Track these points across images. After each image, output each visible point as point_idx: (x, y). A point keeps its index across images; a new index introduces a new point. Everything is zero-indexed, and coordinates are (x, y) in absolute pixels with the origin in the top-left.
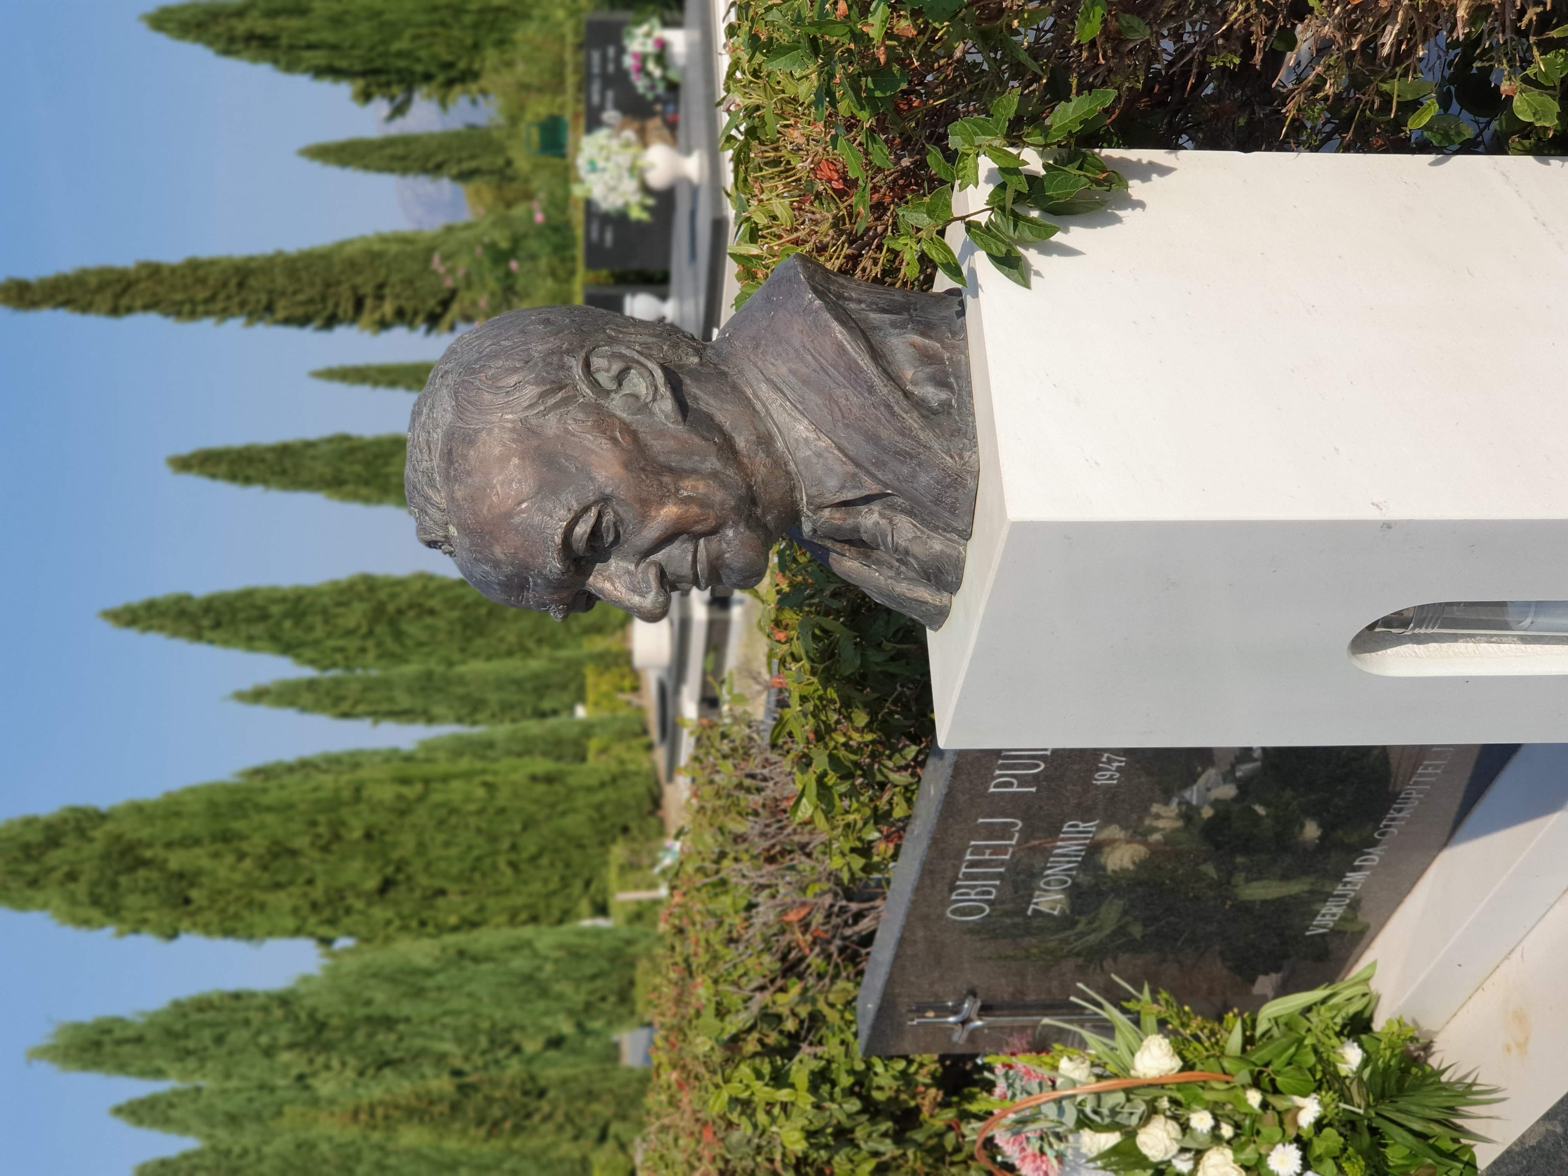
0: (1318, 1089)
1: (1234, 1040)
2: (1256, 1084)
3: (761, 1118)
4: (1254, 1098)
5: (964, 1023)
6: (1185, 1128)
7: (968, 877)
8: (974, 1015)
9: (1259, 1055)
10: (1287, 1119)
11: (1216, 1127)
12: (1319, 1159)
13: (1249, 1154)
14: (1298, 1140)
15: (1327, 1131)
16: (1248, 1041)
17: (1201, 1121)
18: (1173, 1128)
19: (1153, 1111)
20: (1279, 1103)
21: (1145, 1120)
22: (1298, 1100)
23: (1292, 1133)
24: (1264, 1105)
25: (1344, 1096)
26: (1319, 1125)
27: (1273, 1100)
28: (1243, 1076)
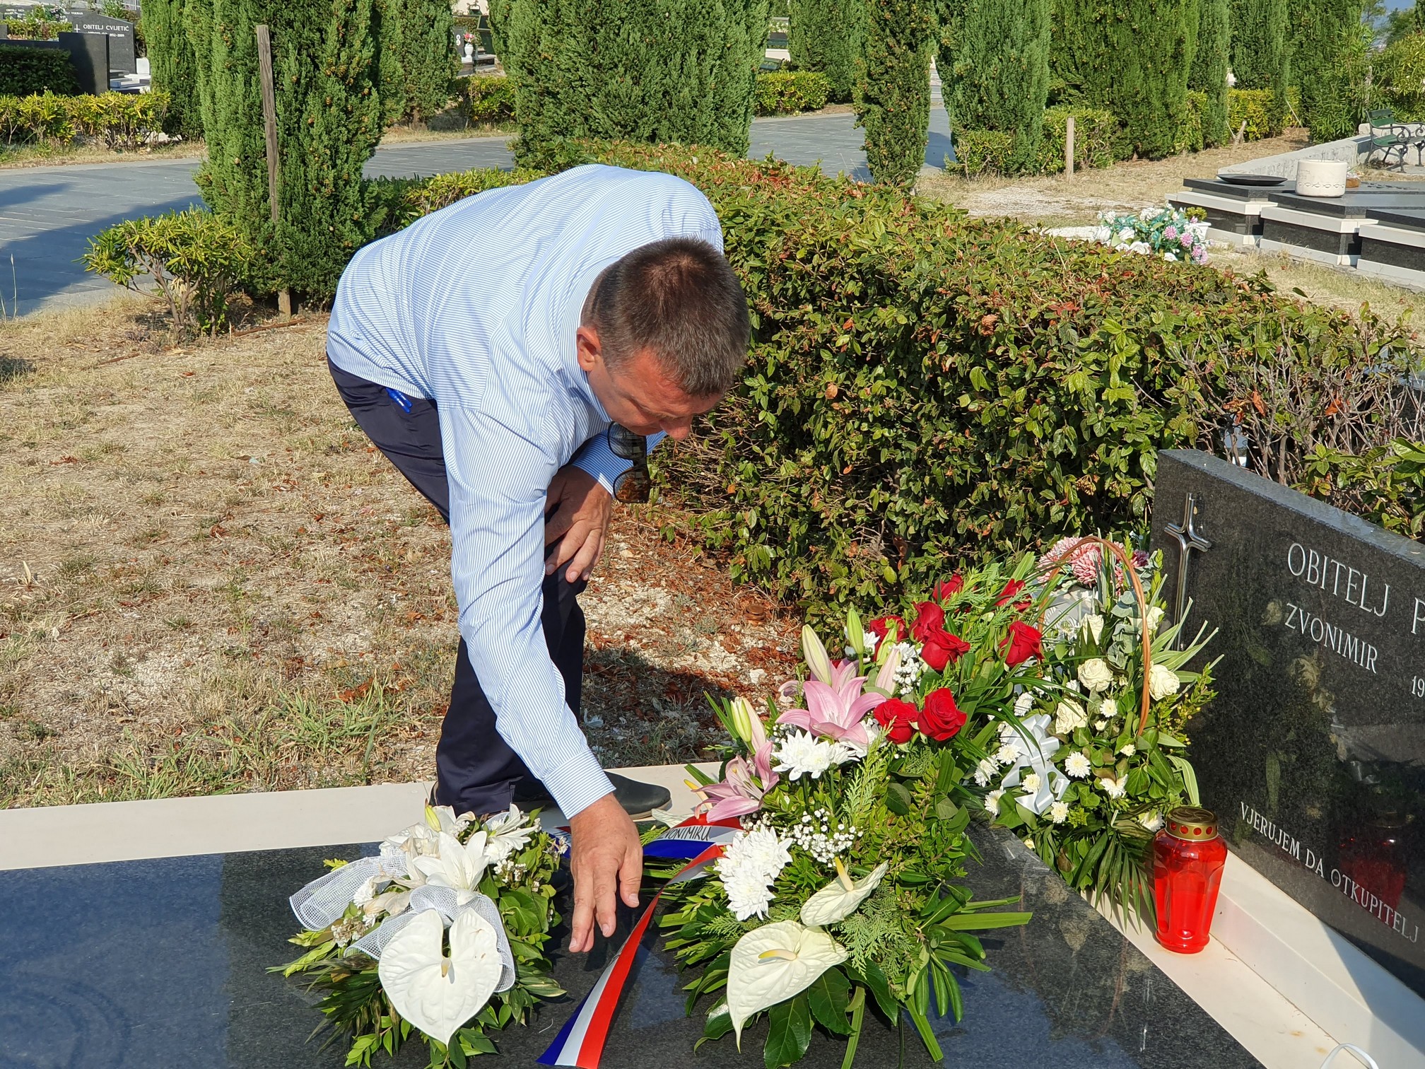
0: (1129, 796)
1: (1168, 740)
2: (1138, 752)
3: (1091, 356)
4: (1128, 750)
5: (1186, 535)
6: (1102, 695)
7: (1331, 568)
8: (1192, 544)
9: (1155, 755)
10: (1107, 771)
11: (1102, 717)
12: (1076, 790)
13: (1081, 739)
14: (1092, 777)
15: (1098, 798)
16: (1166, 750)
17: (1109, 708)
18: (1103, 686)
19: (1116, 672)
20: (1122, 767)
21: (1112, 667)
22: (1122, 782)
23: (1097, 773)
24: (1121, 756)
25: (1122, 814)
26: (1103, 793)
27: (1124, 762)
28: (1145, 744)
